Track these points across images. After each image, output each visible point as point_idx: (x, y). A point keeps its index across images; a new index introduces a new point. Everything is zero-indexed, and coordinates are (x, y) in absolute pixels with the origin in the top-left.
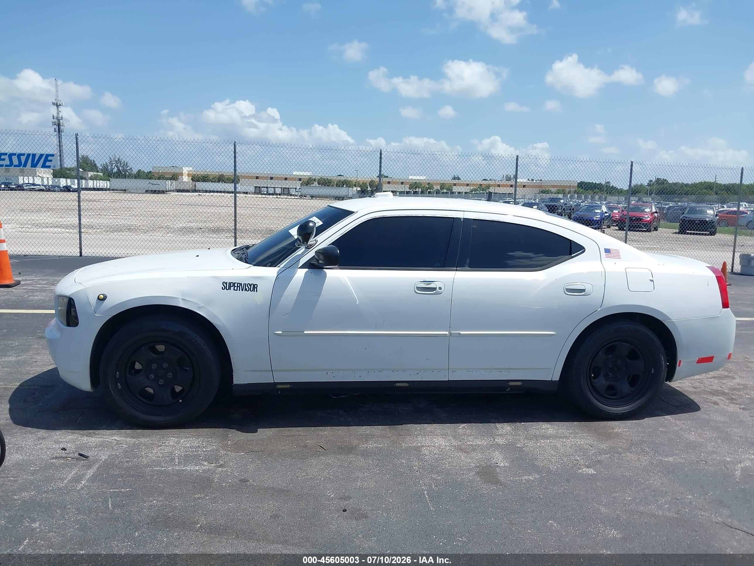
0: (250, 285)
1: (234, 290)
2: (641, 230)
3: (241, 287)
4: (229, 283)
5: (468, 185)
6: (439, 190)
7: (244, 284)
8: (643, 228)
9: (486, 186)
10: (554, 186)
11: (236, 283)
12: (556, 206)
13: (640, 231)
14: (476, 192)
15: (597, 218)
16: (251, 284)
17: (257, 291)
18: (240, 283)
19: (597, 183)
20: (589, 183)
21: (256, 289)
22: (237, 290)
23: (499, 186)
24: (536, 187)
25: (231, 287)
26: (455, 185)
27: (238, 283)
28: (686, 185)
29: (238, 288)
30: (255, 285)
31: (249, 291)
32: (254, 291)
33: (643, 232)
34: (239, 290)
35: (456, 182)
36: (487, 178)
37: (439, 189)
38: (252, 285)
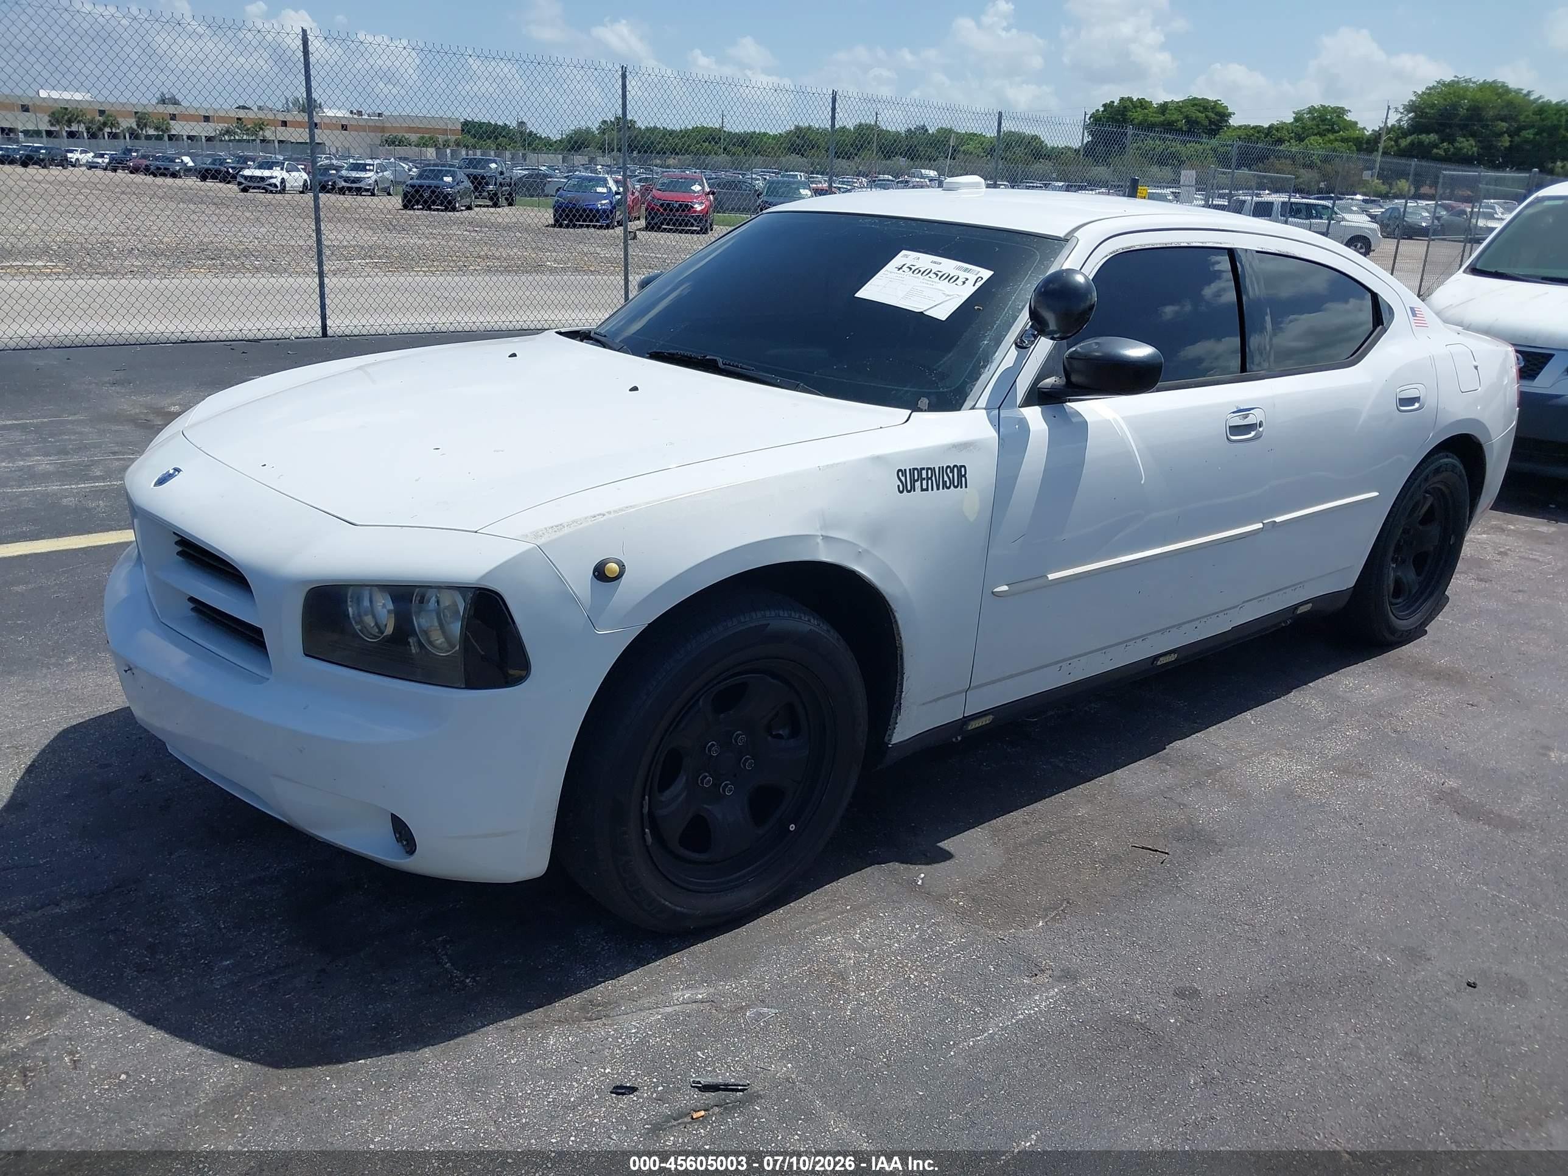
0: (952, 471)
1: (922, 490)
2: (683, 230)
3: (933, 478)
4: (910, 470)
5: (207, 119)
6: (133, 129)
7: (939, 468)
8: (692, 225)
9: (256, 125)
10: (411, 130)
11: (924, 469)
12: (483, 178)
13: (686, 233)
14: (232, 138)
15: (604, 205)
16: (952, 466)
17: (966, 487)
18: (932, 467)
19: (500, 123)
20: (481, 125)
21: (963, 479)
22: (927, 490)
23: (284, 124)
24: (376, 129)
25: (916, 483)
26: (173, 117)
27: (928, 469)
28: (672, 133)
29: (930, 481)
30: (961, 466)
31: (952, 487)
32: (961, 487)
33: (692, 233)
34: (932, 489)
35: (171, 109)
36: (249, 104)
37: (135, 126)
38: (956, 469)
